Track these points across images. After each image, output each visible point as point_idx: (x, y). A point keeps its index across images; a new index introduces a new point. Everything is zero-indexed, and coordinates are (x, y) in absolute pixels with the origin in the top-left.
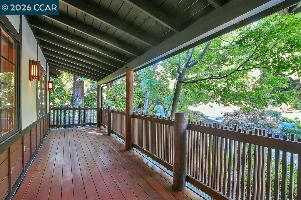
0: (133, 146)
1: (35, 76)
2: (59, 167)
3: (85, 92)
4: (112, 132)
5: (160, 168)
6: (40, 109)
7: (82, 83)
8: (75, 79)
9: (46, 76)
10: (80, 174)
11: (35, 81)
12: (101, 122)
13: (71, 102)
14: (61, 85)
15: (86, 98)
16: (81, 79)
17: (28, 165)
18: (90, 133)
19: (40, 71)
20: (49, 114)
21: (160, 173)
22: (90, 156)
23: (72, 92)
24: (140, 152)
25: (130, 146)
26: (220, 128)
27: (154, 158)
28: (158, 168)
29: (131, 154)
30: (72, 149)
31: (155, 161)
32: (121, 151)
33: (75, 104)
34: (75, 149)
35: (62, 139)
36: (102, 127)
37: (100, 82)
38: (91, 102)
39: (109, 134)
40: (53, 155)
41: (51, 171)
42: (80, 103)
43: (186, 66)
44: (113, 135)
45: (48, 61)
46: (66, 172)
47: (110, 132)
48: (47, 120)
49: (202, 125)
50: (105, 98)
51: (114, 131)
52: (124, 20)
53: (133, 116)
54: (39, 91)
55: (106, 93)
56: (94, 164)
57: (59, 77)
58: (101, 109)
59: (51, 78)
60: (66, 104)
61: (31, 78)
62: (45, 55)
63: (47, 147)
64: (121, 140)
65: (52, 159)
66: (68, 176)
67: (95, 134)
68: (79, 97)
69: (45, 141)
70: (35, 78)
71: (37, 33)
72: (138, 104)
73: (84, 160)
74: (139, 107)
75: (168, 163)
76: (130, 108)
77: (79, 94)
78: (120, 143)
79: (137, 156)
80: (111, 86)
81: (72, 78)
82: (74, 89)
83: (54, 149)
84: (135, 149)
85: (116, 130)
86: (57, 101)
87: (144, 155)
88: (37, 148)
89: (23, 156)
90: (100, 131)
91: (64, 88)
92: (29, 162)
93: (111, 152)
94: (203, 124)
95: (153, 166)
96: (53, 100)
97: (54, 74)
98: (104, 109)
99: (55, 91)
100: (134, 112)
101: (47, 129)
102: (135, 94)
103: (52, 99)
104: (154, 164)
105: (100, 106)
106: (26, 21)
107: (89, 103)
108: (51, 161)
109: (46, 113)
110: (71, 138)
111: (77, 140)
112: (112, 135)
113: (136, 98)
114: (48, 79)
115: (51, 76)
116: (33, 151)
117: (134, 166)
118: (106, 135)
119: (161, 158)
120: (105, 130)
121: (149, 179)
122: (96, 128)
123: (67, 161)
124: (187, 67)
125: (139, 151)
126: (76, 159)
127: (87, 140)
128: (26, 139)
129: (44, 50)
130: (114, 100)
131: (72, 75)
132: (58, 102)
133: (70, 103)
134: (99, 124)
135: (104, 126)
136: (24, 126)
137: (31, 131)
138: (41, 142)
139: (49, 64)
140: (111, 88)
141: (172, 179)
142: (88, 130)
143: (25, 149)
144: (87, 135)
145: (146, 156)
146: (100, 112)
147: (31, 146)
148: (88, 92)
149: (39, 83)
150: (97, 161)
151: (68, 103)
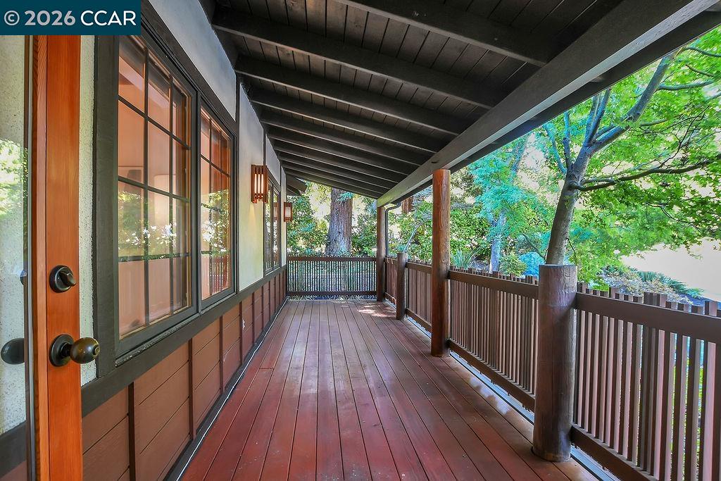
0: (450, 345)
1: (260, 194)
2: (297, 369)
3: (355, 223)
4: (407, 312)
5: (510, 404)
6: (270, 258)
7: (348, 204)
8: (334, 196)
9: (280, 193)
10: (332, 387)
11: (260, 203)
12: (384, 289)
13: (327, 245)
14: (308, 210)
15: (356, 237)
16: (346, 195)
17: (248, 356)
18: (360, 311)
19: (268, 183)
20: (286, 268)
21: (507, 413)
22: (354, 355)
23: (328, 225)
24: (465, 362)
25: (441, 345)
26: (663, 306)
27: (497, 379)
28: (504, 402)
29: (443, 364)
30: (324, 340)
31: (497, 385)
32: (422, 355)
33: (335, 250)
34: (327, 340)
35: (306, 319)
36: (387, 302)
37: (382, 200)
38: (368, 245)
39: (399, 317)
40: (289, 346)
41: (284, 374)
42: (343, 248)
43: (586, 144)
44: (408, 320)
45: (283, 163)
46: (308, 378)
47: (402, 312)
48: (281, 280)
49: (614, 297)
50: (396, 236)
51: (410, 309)
52: (415, 60)
53: (450, 275)
54: (268, 224)
55: (399, 225)
56: (360, 372)
57: (305, 195)
58: (385, 260)
59: (291, 197)
60: (317, 250)
61: (254, 197)
62: (277, 152)
63: (280, 332)
64: (425, 332)
65: (287, 352)
66: (311, 386)
67: (370, 316)
68: (342, 235)
69: (277, 320)
70: (260, 198)
71: (263, 114)
72: (475, 250)
73: (342, 363)
74: (479, 258)
75: (528, 393)
76: (443, 256)
77: (342, 227)
78: (421, 337)
79: (457, 369)
80: (411, 208)
81: (329, 195)
82: (331, 218)
83: (291, 336)
84: (453, 354)
85: (414, 307)
86: (301, 243)
87: (473, 369)
88: (264, 330)
89: (241, 338)
90: (383, 309)
91: (314, 216)
92: (251, 352)
93: (399, 355)
94: (617, 296)
95: (491, 397)
96: (295, 242)
97: (294, 189)
98: (390, 260)
99: (297, 223)
100: (451, 267)
101: (282, 297)
102: (468, 226)
103: (291, 241)
104: (495, 392)
105: (383, 254)
106: (246, 96)
107: (361, 247)
108: (285, 356)
109: (280, 265)
110: (323, 319)
111: (333, 323)
112: (405, 319)
113: (470, 235)
114: (283, 200)
115: (288, 193)
116: (257, 335)
117: (445, 388)
118: (393, 318)
119: (512, 379)
120: (392, 307)
121: (475, 421)
122: (374, 302)
123: (312, 359)
124: (589, 146)
125: (461, 360)
126: (329, 358)
127: (352, 324)
128: (247, 310)
129: (276, 144)
130: (417, 242)
131: (328, 188)
132: (303, 246)
133: (324, 246)
134: (380, 294)
135: (391, 300)
136: (243, 286)
137: (253, 294)
138: (270, 321)
139: (286, 170)
140: (410, 213)
141: (531, 428)
142: (358, 305)
143: (244, 326)
144: (355, 316)
145: (477, 372)
146: (383, 266)
147: (253, 323)
148: (360, 223)
149: (268, 206)
150: (367, 367)
151: (320, 249)
